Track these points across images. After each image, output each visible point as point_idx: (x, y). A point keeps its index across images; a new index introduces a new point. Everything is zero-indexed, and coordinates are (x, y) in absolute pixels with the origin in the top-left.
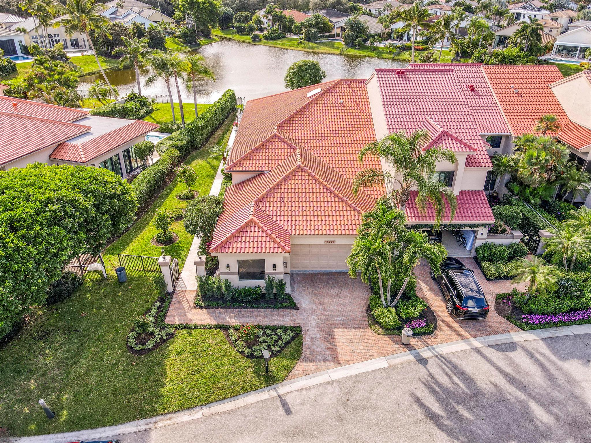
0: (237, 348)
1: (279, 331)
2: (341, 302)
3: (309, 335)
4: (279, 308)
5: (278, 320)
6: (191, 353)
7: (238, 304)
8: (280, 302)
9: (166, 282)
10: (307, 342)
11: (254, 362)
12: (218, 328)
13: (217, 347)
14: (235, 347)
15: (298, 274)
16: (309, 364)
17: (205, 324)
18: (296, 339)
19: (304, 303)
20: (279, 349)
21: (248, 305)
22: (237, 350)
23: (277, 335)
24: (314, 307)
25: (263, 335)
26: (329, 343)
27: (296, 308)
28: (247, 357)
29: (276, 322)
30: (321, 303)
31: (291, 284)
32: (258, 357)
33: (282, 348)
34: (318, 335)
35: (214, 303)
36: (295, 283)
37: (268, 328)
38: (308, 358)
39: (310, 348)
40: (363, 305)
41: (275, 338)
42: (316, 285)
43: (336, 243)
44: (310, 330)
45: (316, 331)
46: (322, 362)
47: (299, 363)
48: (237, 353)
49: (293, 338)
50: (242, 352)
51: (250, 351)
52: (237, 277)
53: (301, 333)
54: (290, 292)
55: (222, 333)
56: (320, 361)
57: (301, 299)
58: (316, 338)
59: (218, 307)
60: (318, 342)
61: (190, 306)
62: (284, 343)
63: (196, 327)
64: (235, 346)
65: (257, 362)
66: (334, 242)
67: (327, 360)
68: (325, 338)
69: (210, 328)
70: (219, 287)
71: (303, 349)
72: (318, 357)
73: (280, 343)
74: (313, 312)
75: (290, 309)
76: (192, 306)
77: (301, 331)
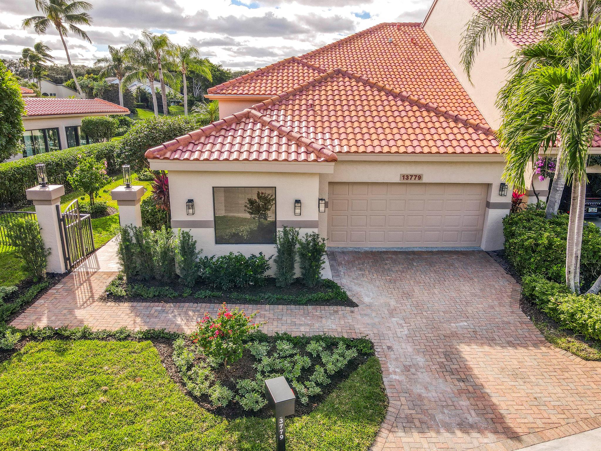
0: (190, 385)
1: (312, 347)
2: (454, 294)
3: (396, 359)
4: (309, 302)
5: (308, 325)
6: (41, 400)
7: (208, 293)
8: (311, 290)
9: (47, 246)
10: (394, 377)
11: (237, 428)
12: (146, 339)
13: (132, 383)
14: (184, 385)
15: (343, 253)
16: (416, 436)
17: (115, 328)
18: (361, 368)
19: (368, 296)
20: (318, 390)
21: (234, 295)
22: (190, 394)
23: (310, 355)
24: (393, 303)
25: (269, 354)
26: (459, 380)
27: (353, 304)
28: (218, 412)
29: (302, 329)
30: (408, 295)
31: (332, 266)
32: (251, 413)
33: (327, 389)
34: (420, 360)
35: (152, 291)
36: (340, 264)
37: (282, 339)
38: (410, 420)
39: (408, 392)
40: (507, 300)
41: (304, 361)
42: (386, 267)
43: (425, 180)
44: (395, 347)
45: (410, 349)
46: (459, 433)
47: (384, 433)
48: (189, 402)
49: (352, 365)
50: (204, 399)
51: (227, 392)
52: (210, 233)
53: (373, 354)
54: (330, 277)
55: (155, 349)
56: (449, 429)
57: (356, 289)
58: (416, 366)
59: (158, 298)
60: (424, 377)
61: (92, 296)
62: (329, 376)
63: (86, 335)
64: (185, 380)
65: (247, 428)
66: (420, 177)
67: (472, 426)
68: (442, 365)
69: (125, 338)
70: (166, 252)
71: (388, 392)
72: (439, 417)
73: (319, 374)
74: (392, 313)
75: (336, 304)
76: (96, 297)
77: (372, 347)
